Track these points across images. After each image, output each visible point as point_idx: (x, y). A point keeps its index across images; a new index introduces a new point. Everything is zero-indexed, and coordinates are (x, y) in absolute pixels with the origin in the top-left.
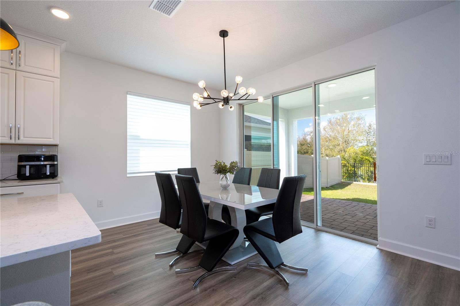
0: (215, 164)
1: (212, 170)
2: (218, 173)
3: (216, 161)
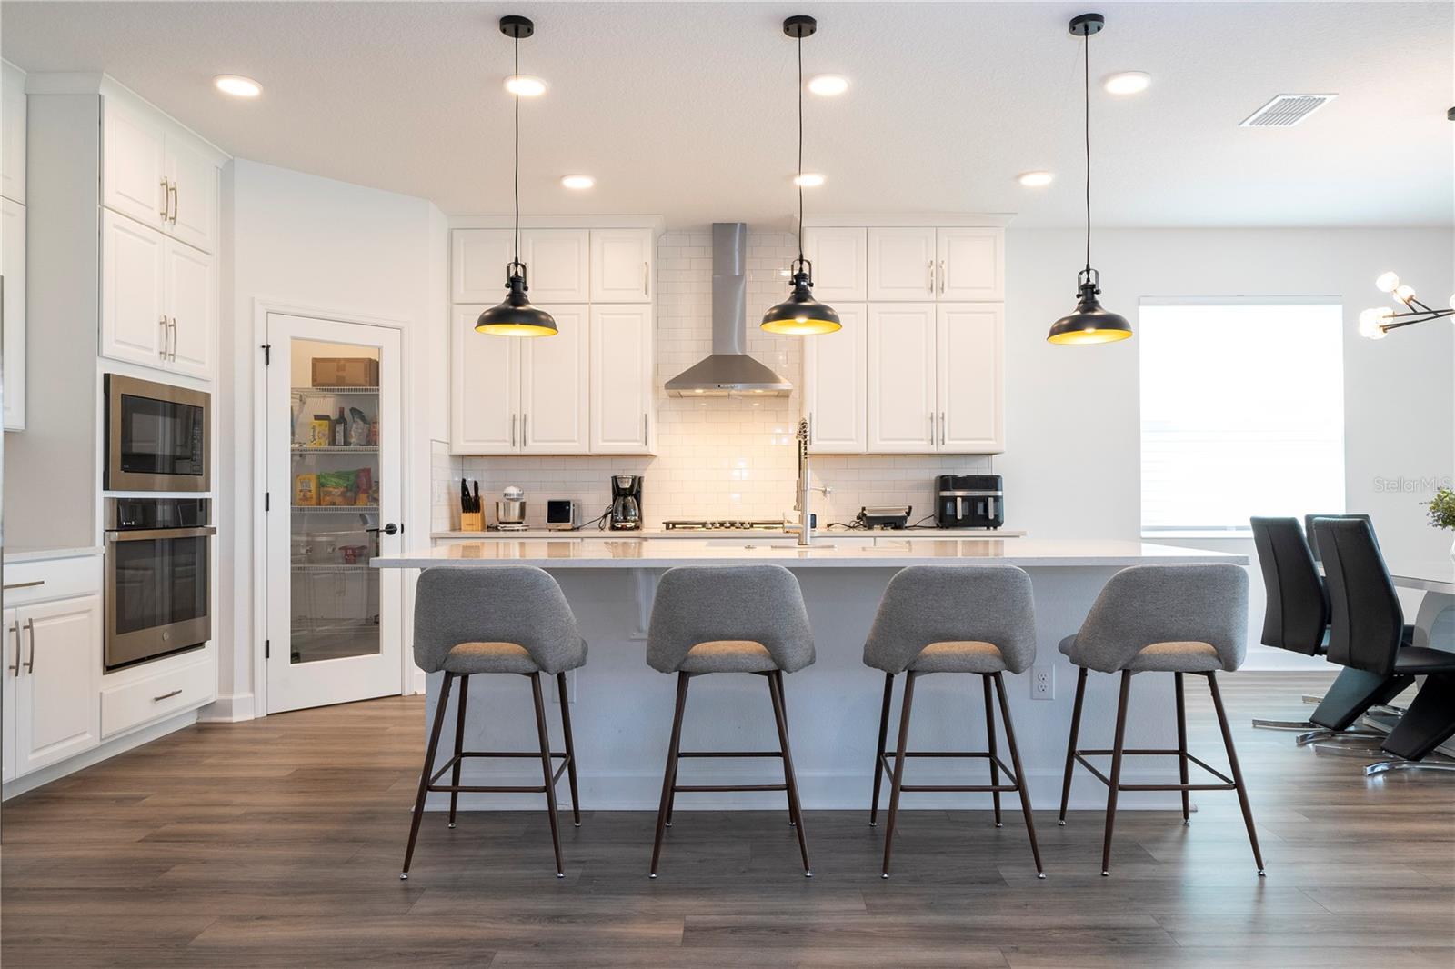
0: (1434, 497)
1: (1424, 516)
2: (1445, 524)
3: (1438, 489)
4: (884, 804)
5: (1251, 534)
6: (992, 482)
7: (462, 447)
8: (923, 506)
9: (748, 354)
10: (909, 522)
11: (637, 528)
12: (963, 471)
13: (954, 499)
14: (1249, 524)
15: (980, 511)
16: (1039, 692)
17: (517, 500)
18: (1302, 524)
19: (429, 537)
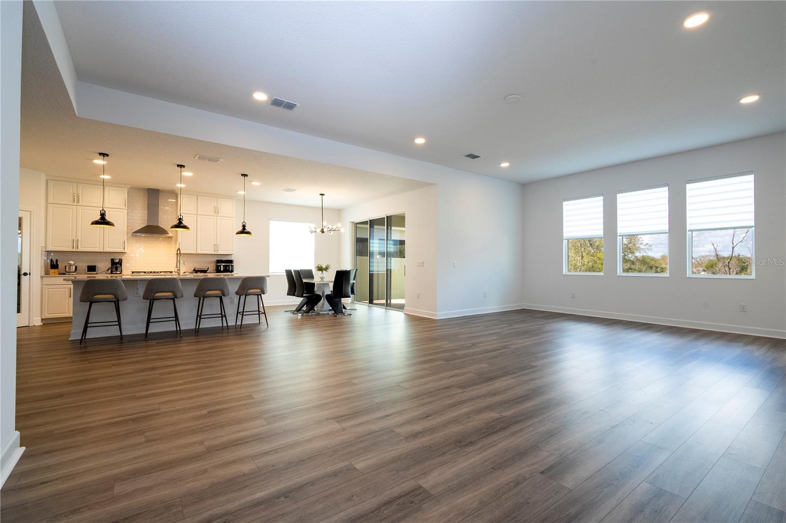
4: (197, 327)
5: (285, 274)
6: (231, 262)
7: (50, 248)
8: (212, 267)
9: (159, 225)
10: (208, 271)
11: (121, 273)
12: (224, 259)
13: (220, 266)
14: (285, 272)
15: (228, 269)
16: (232, 303)
17: (73, 265)
18: (293, 272)
19: (40, 276)
